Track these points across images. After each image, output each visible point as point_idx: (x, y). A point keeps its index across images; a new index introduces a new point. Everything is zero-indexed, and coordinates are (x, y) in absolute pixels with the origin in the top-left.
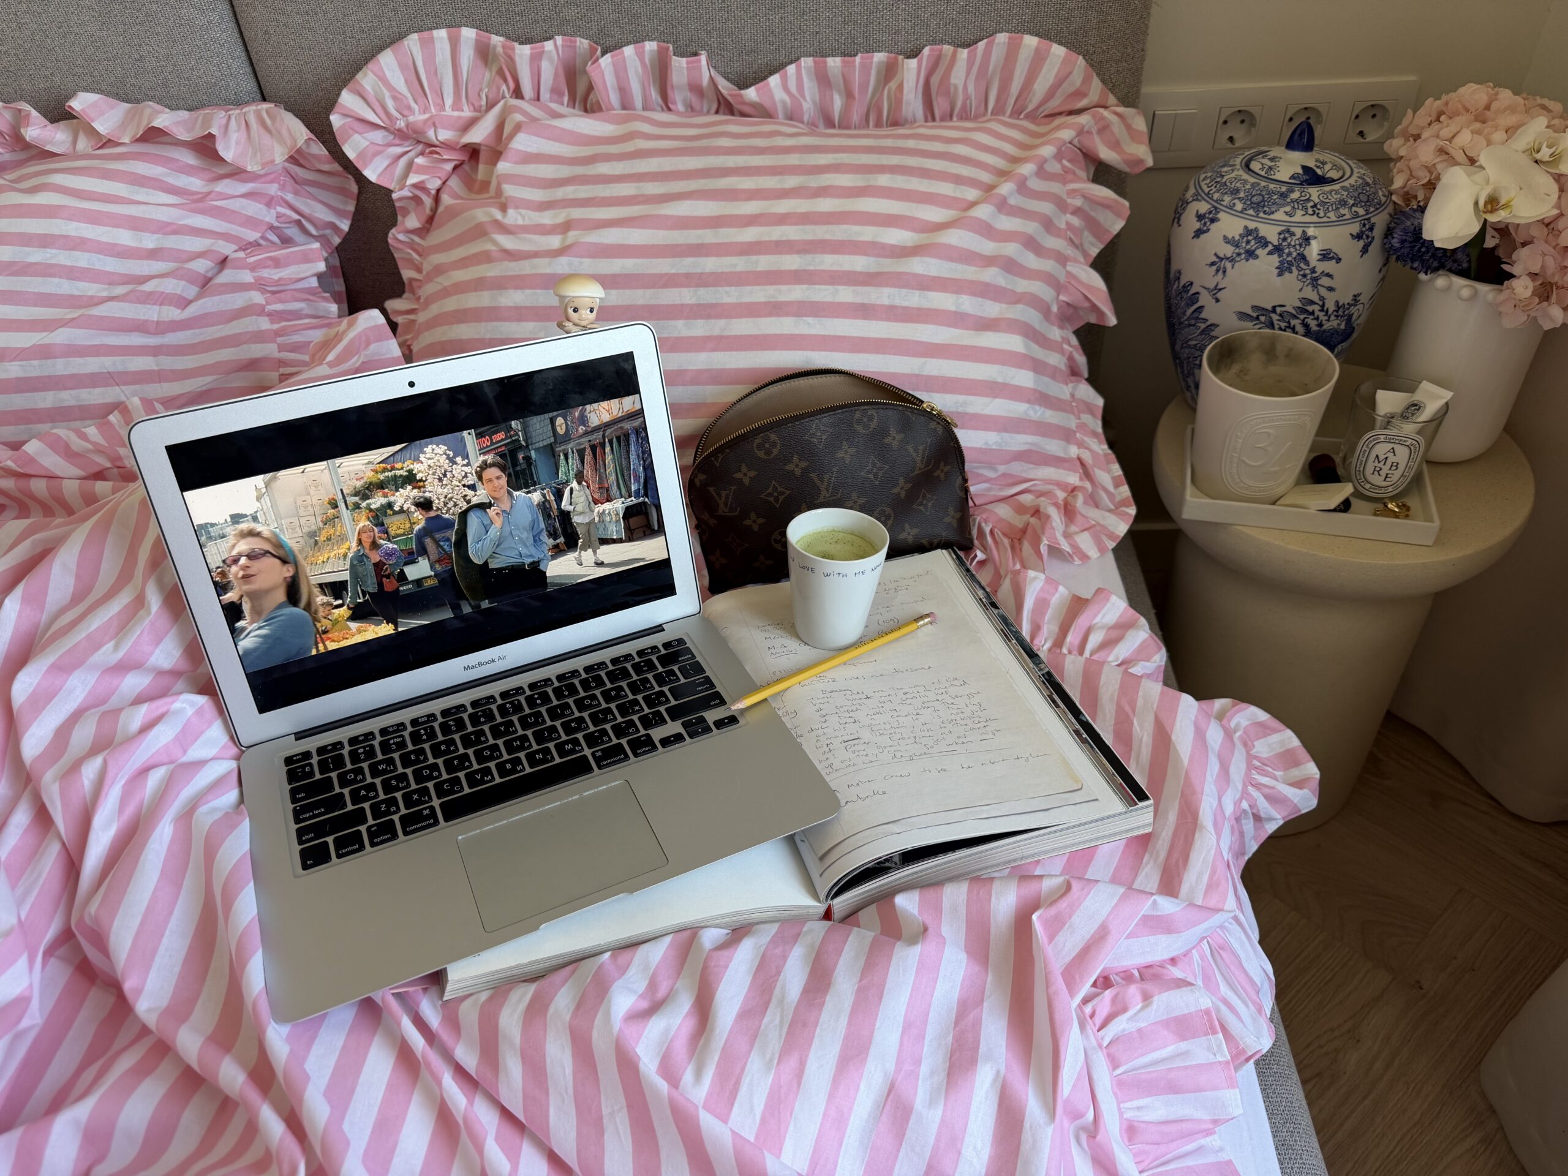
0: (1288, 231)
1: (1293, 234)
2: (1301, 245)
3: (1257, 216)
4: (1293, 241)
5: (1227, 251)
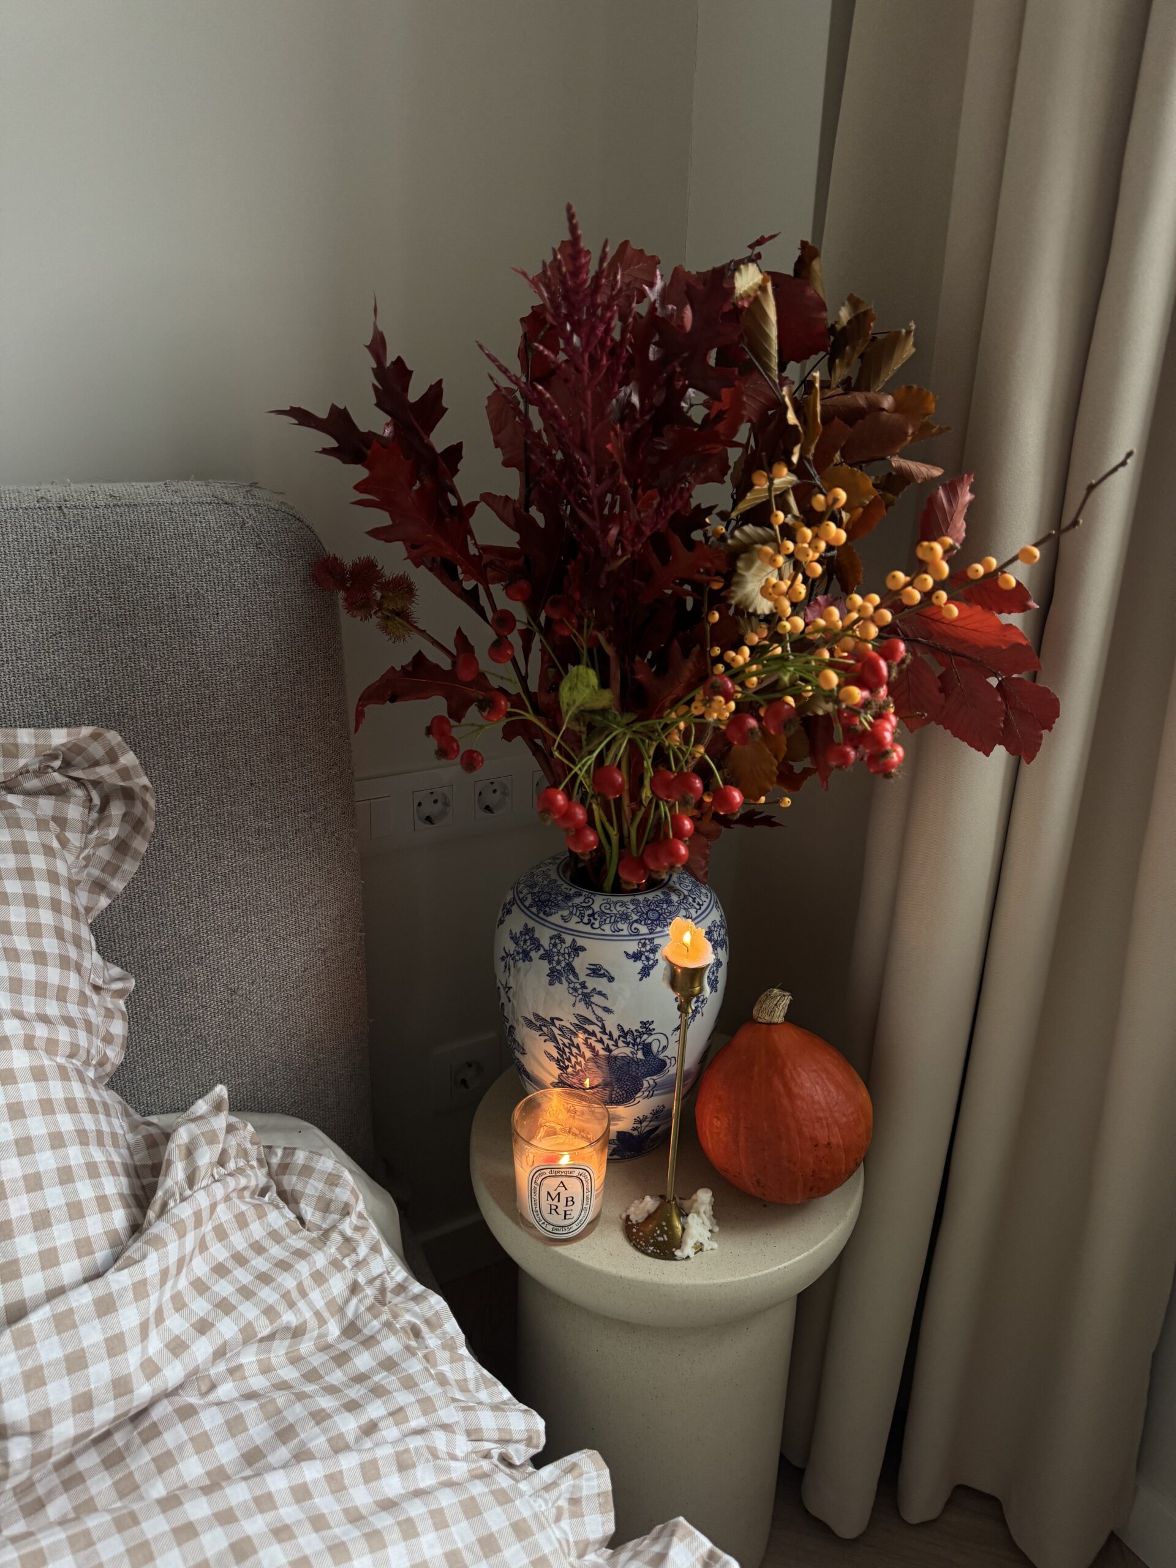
0: (559, 937)
1: (563, 941)
2: (569, 955)
4: (563, 948)
5: (511, 947)
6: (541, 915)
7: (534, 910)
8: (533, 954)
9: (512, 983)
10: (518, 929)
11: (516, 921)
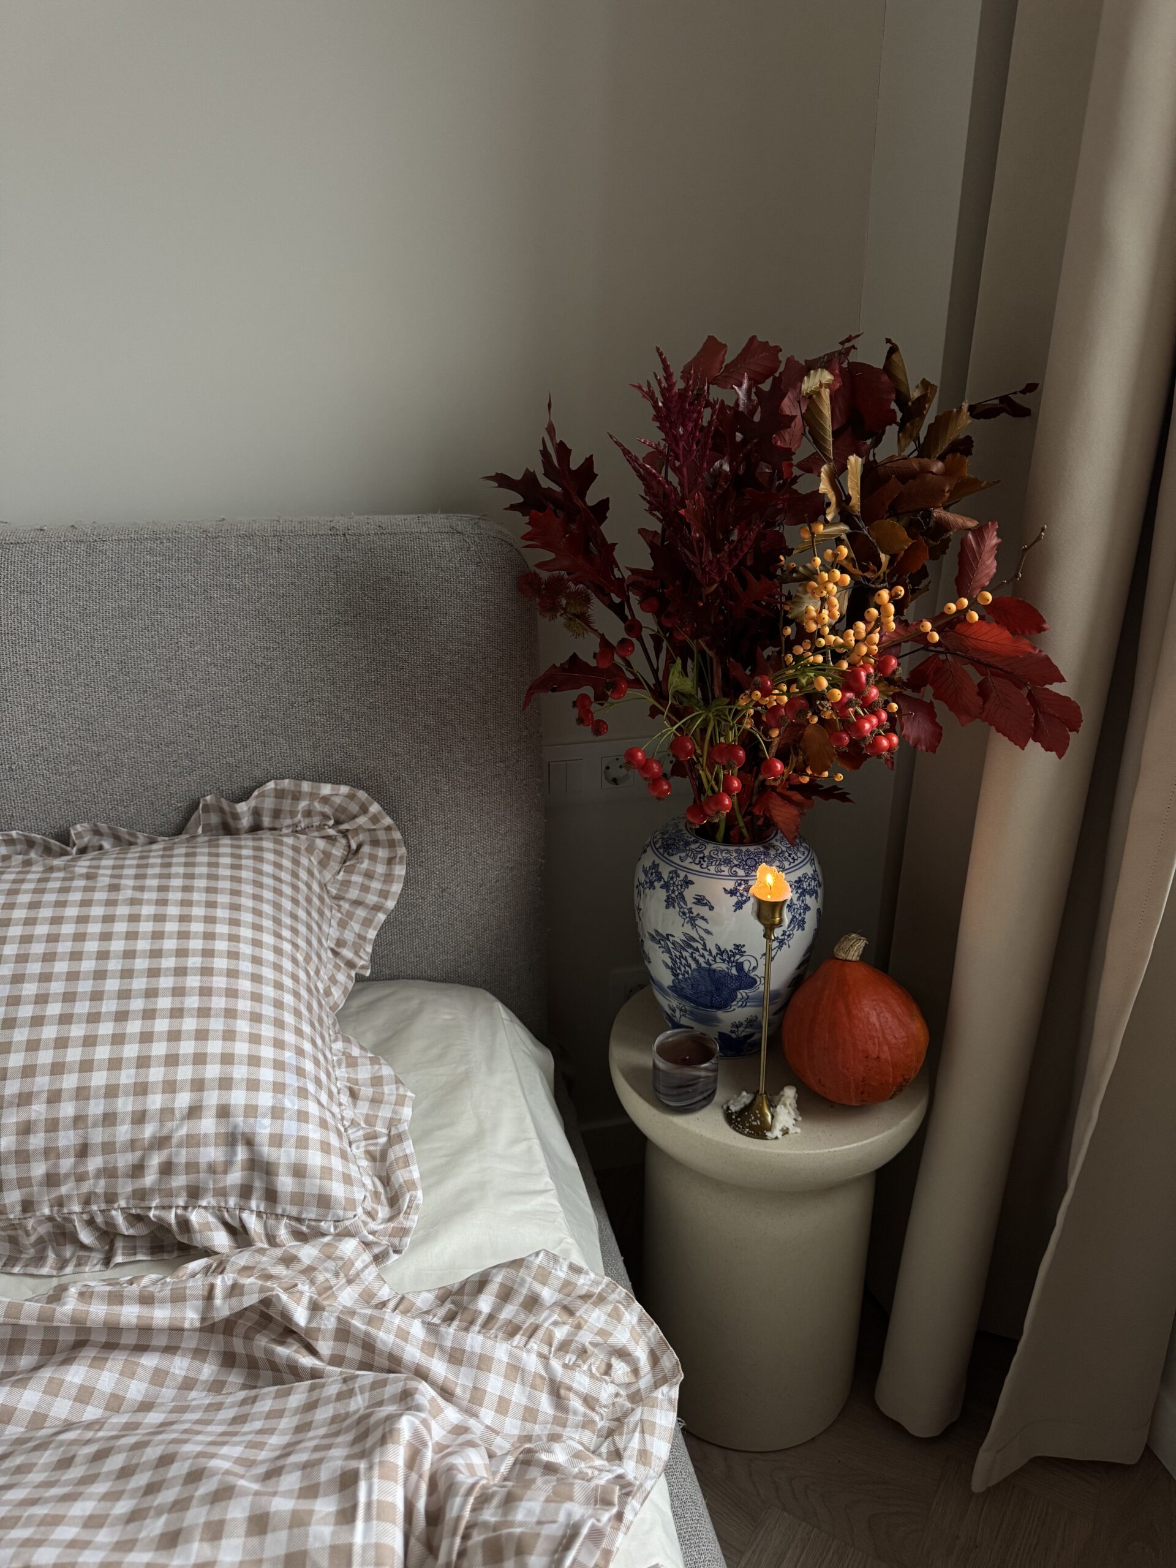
0: (676, 872)
1: (678, 876)
2: (681, 886)
3: (662, 855)
4: (678, 881)
5: (642, 877)
6: (666, 855)
7: (661, 851)
8: (656, 884)
9: (641, 906)
10: (648, 864)
11: (648, 860)
